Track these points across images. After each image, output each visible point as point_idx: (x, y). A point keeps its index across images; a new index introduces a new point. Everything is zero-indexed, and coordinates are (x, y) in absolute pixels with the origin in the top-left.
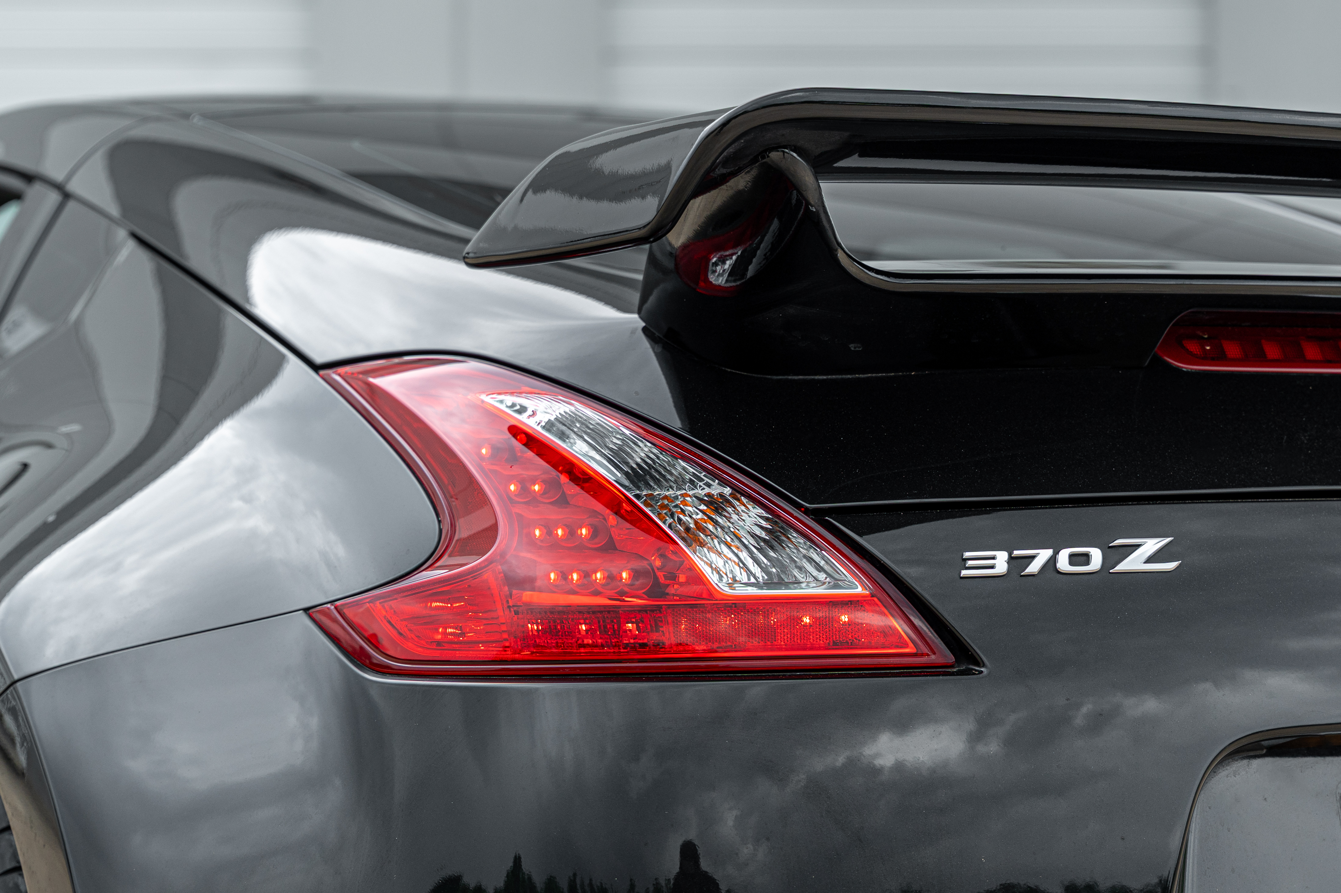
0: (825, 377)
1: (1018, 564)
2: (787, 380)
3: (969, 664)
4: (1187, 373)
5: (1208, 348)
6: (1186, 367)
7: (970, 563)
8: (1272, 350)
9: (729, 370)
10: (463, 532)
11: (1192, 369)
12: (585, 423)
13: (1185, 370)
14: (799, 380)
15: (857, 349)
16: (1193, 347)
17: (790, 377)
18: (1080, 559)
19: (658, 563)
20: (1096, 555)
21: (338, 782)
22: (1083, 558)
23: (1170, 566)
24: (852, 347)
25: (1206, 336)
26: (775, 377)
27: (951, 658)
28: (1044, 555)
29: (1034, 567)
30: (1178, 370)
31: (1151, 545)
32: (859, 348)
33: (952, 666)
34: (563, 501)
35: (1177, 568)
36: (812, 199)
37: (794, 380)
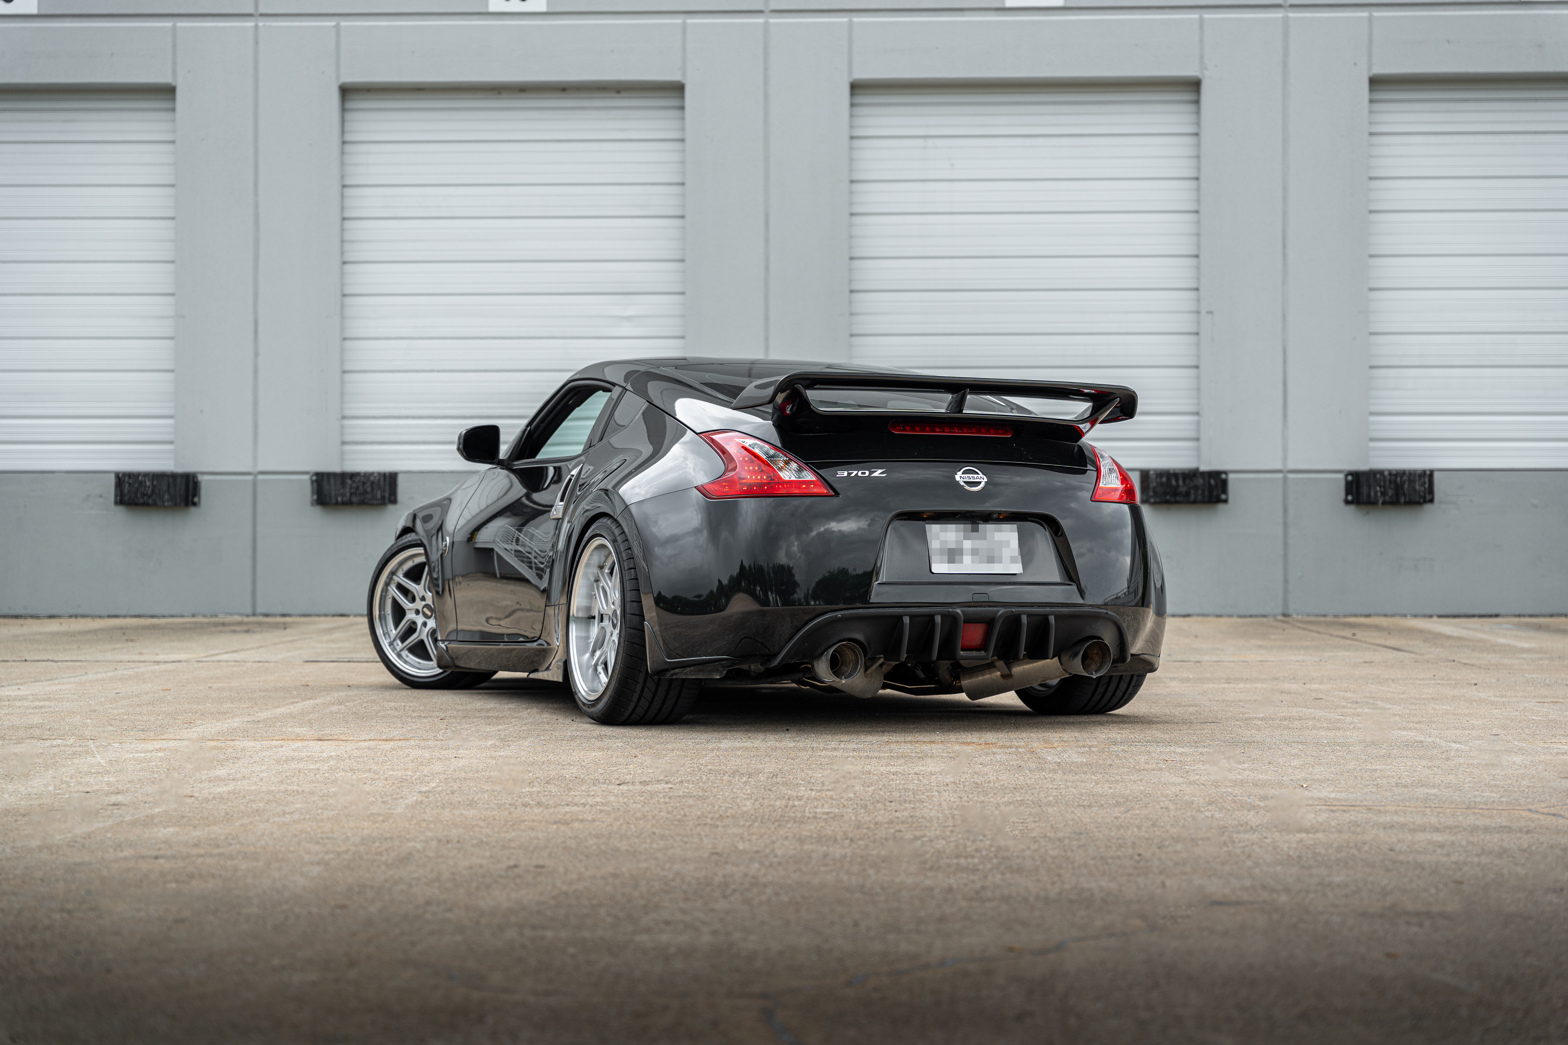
0: (811, 435)
1: (849, 474)
2: (804, 436)
3: (838, 495)
7: (839, 475)
8: (917, 429)
9: (792, 433)
10: (729, 468)
11: (897, 433)
12: (758, 445)
13: (895, 433)
16: (898, 428)
19: (772, 475)
20: (867, 473)
21: (705, 532)
22: (864, 474)
23: (883, 475)
26: (800, 435)
28: (855, 472)
29: (853, 475)
31: (880, 471)
32: (818, 428)
33: (834, 495)
34: (752, 462)
35: (885, 476)
36: (804, 395)
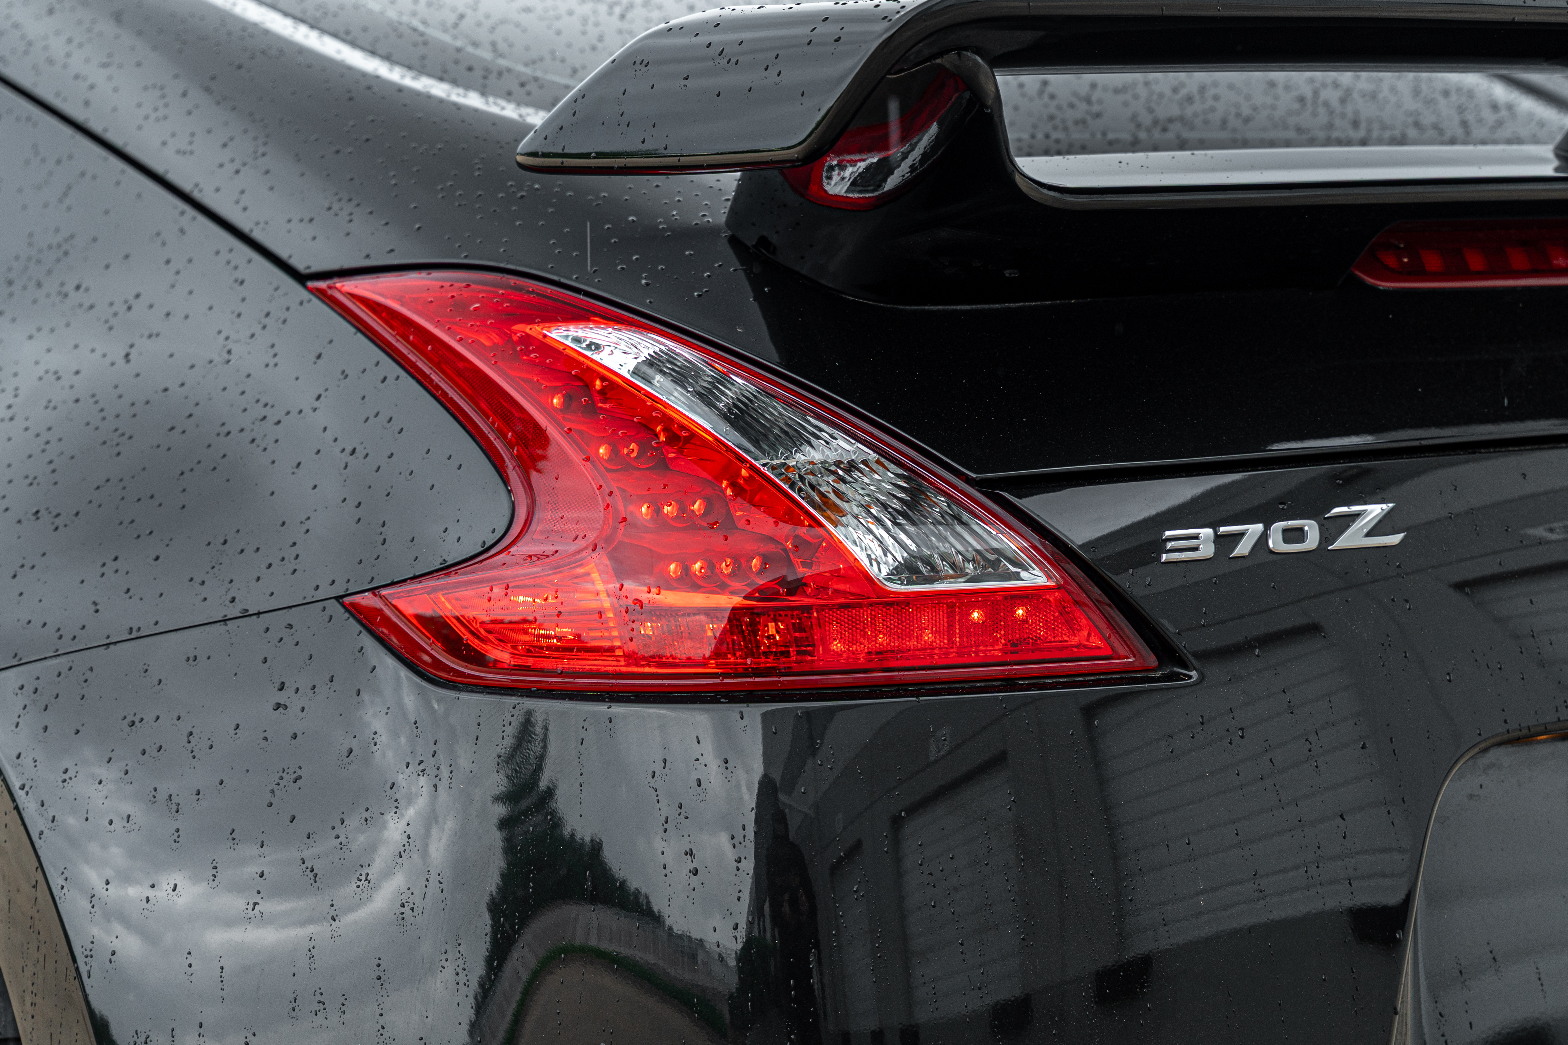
0: (969, 307)
1: (1225, 542)
2: (924, 311)
3: (1174, 666)
4: (1386, 292)
5: (1406, 260)
6: (1383, 285)
7: (1169, 545)
8: (1474, 260)
9: (851, 298)
11: (1389, 287)
13: (1381, 288)
14: (939, 311)
15: (1013, 275)
16: (1388, 259)
17: (926, 308)
18: (1294, 535)
20: (1312, 529)
22: (1298, 533)
23: (1395, 539)
24: (1007, 273)
25: (1402, 246)
26: (908, 308)
27: (1152, 661)
28: (1254, 531)
29: (1243, 548)
30: (1374, 289)
31: (1371, 514)
32: (1015, 274)
33: (1154, 670)
35: (1403, 541)
37: (933, 311)
